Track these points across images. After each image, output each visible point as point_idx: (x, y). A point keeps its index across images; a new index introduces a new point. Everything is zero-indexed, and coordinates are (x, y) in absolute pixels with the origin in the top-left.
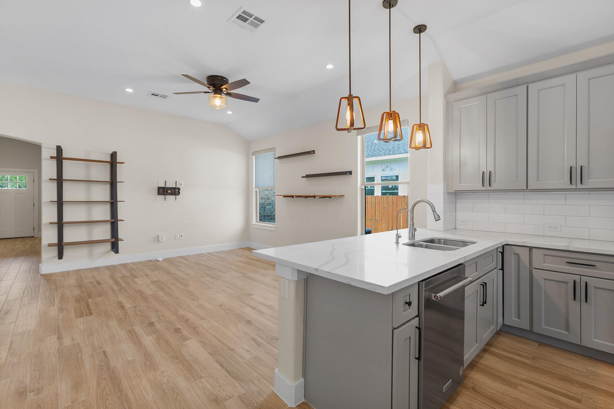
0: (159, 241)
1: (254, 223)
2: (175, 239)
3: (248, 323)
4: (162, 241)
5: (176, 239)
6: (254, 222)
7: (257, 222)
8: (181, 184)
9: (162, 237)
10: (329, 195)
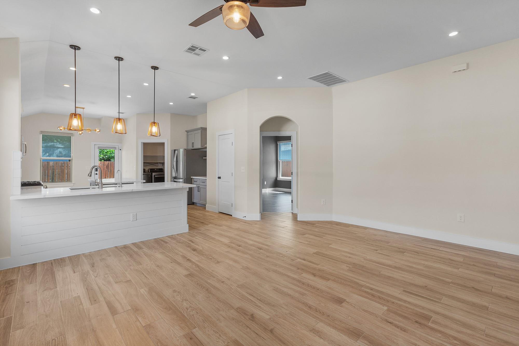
3: (195, 250)
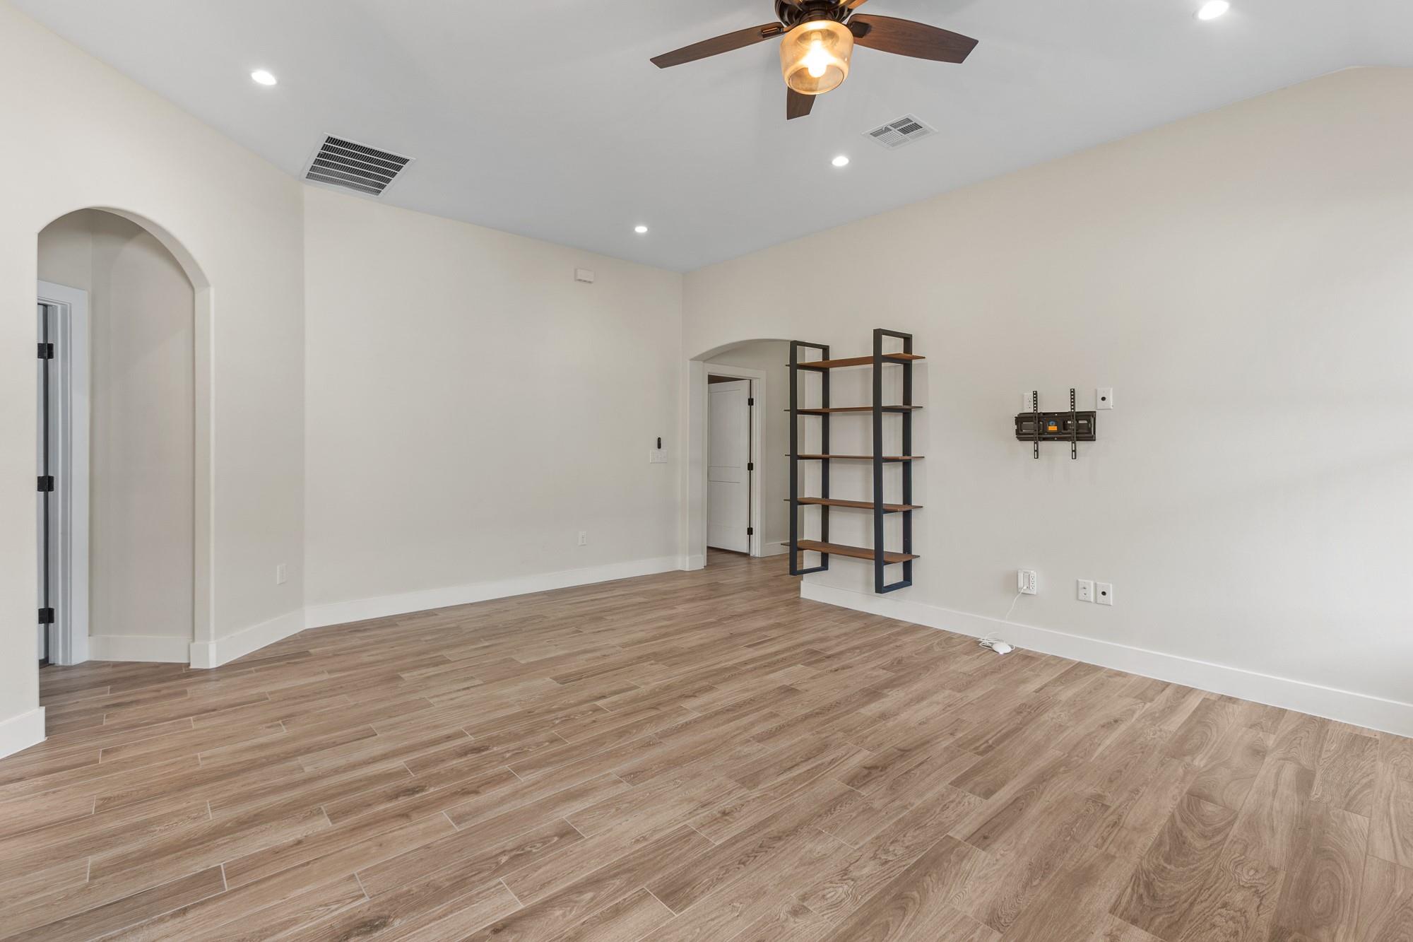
2: (1077, 598)
5: (1080, 598)
8: (1103, 399)
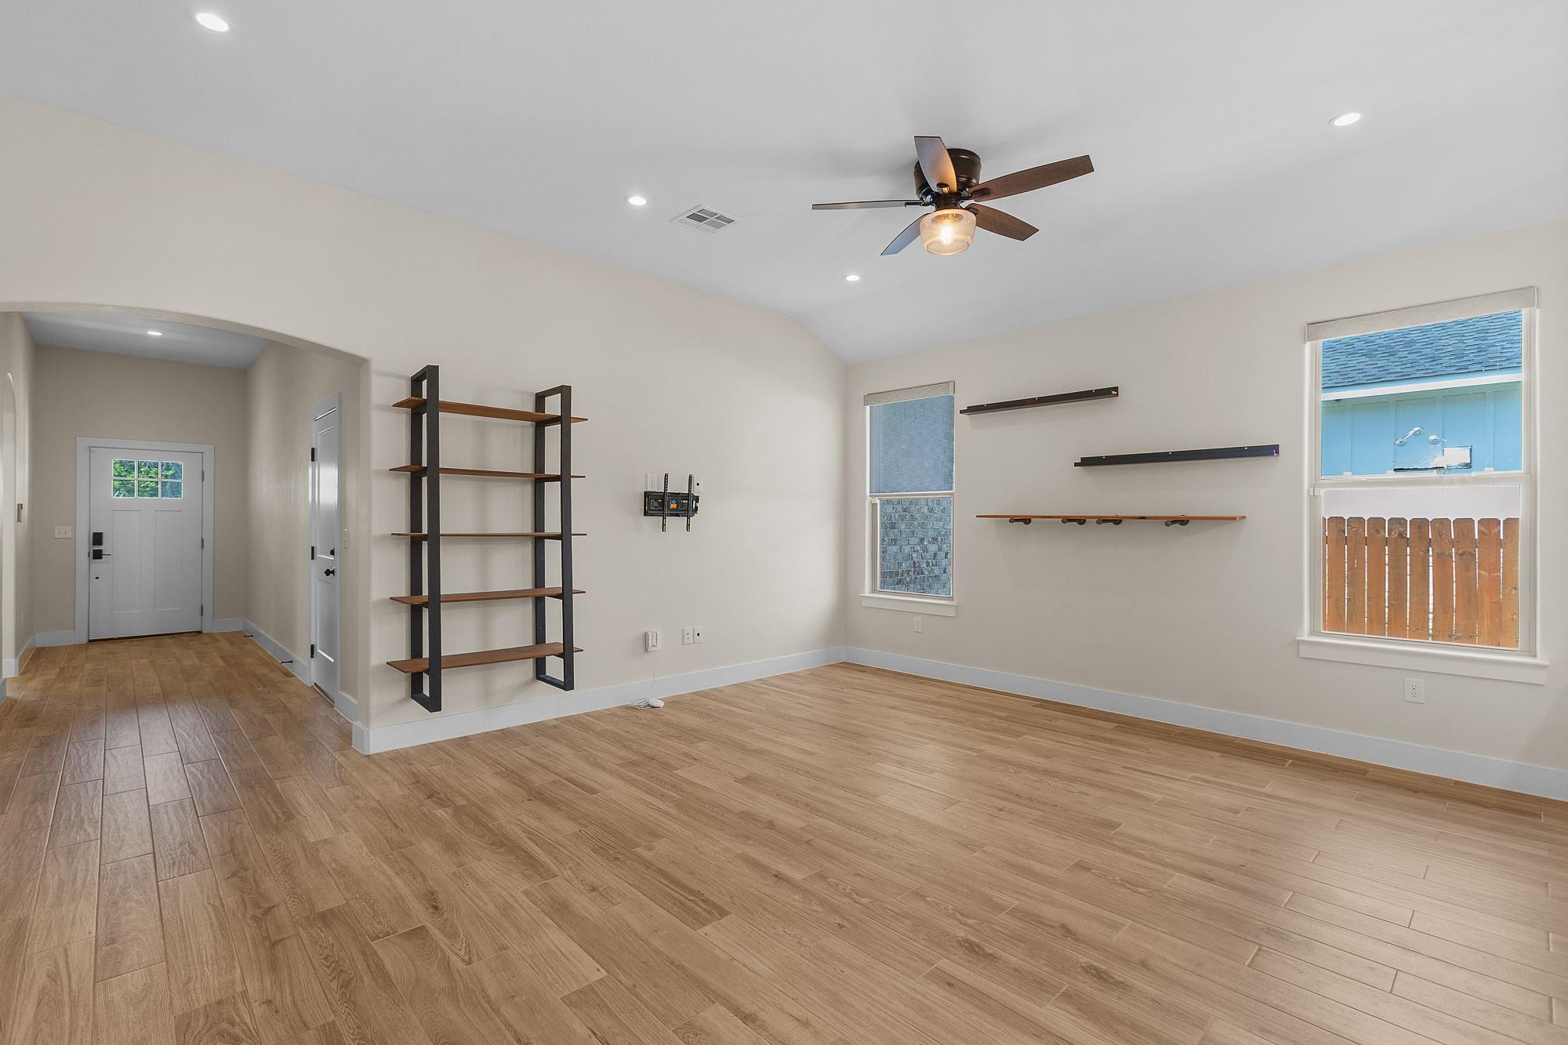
0: (649, 650)
1: (866, 595)
4: (655, 649)
6: (867, 592)
7: (874, 590)
9: (654, 639)
10: (1179, 515)
